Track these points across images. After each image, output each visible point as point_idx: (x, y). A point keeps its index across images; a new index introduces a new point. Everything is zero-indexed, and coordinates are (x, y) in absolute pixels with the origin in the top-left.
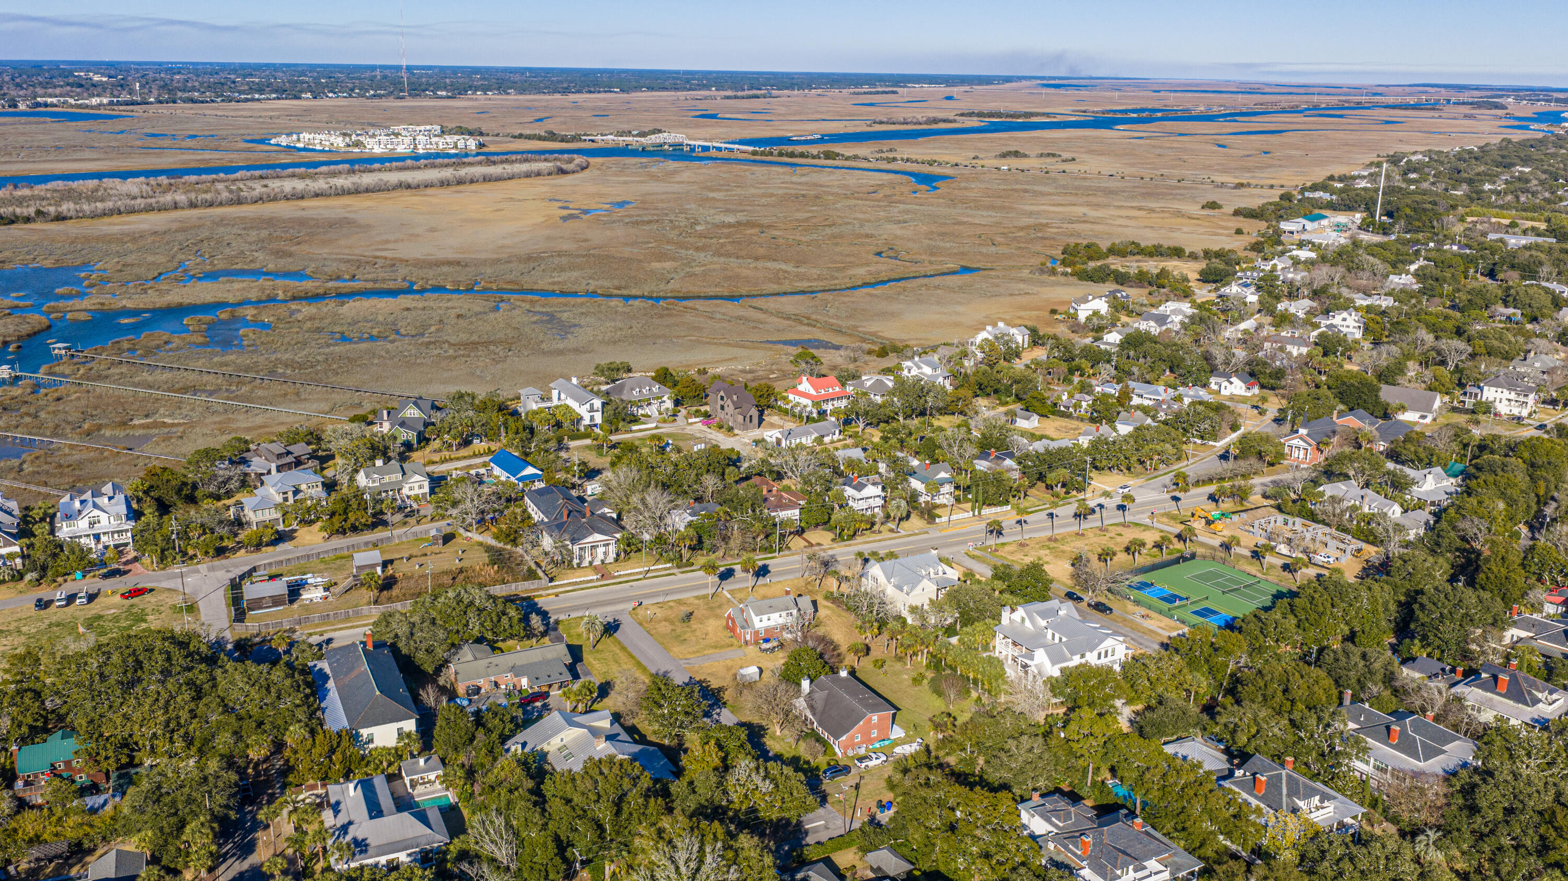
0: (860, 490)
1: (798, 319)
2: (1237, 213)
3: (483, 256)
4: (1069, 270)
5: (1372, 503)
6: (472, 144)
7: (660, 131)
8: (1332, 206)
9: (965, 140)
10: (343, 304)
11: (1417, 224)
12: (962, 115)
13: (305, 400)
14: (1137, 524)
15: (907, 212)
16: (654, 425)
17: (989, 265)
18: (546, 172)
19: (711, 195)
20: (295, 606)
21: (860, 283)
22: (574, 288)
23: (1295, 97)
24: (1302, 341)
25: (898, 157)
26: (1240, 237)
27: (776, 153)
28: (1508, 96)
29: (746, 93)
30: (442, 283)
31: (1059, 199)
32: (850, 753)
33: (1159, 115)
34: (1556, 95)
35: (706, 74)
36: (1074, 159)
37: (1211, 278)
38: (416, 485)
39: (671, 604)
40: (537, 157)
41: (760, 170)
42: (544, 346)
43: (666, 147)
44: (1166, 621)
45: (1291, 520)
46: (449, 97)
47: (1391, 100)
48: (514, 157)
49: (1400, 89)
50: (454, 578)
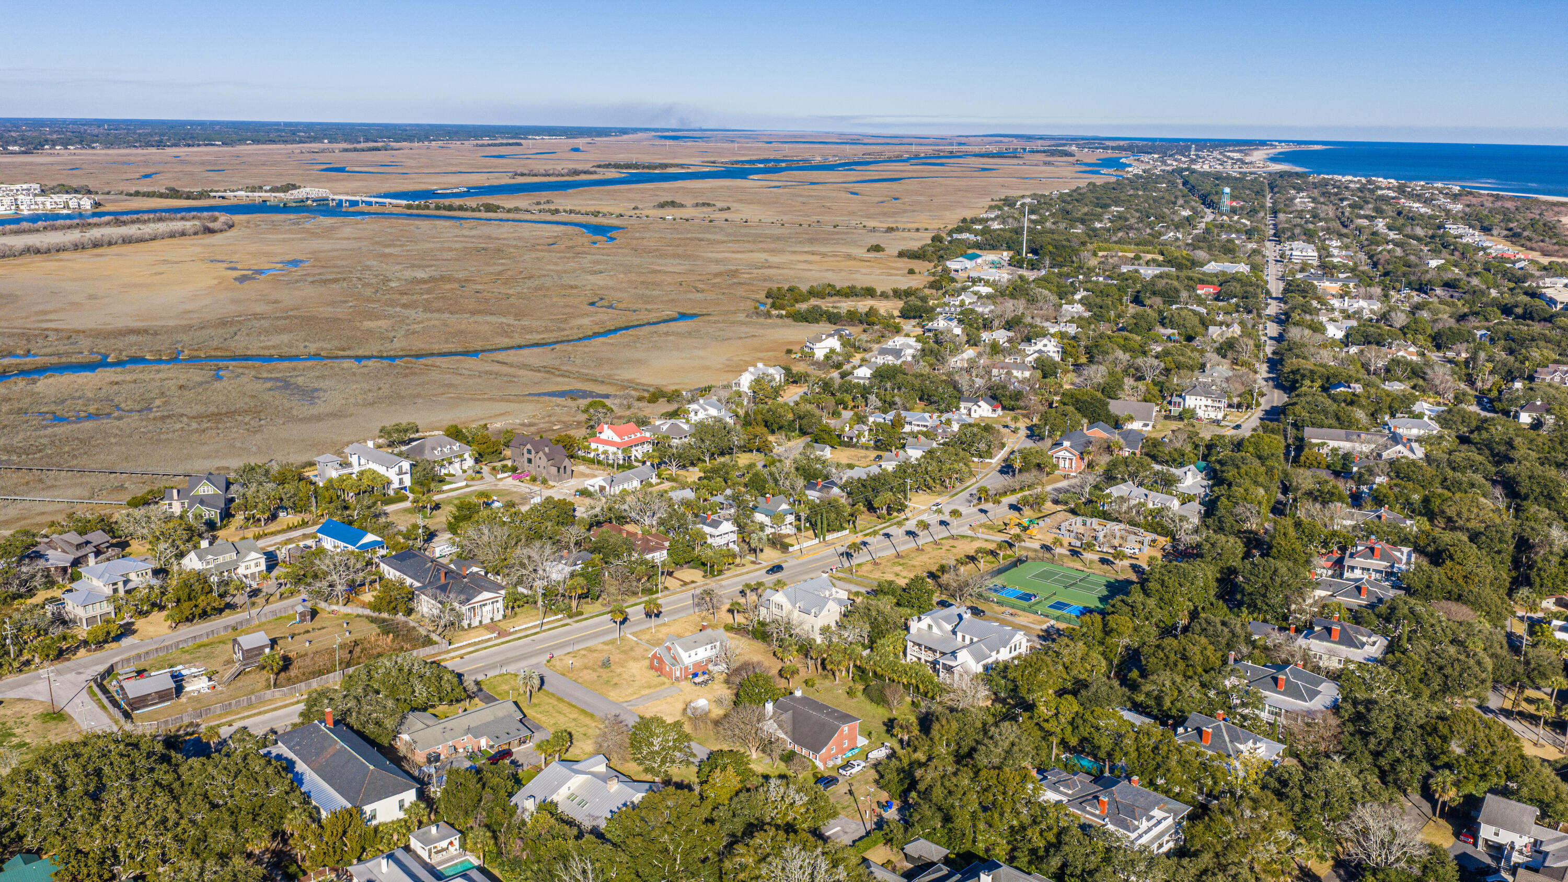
0: (716, 527)
1: (548, 370)
2: (901, 254)
3: (171, 323)
4: (784, 312)
5: (1155, 500)
6: (86, 203)
7: (294, 187)
8: (978, 246)
9: (615, 191)
10: (35, 382)
11: (1060, 259)
12: (599, 166)
13: (53, 486)
14: (963, 537)
15: (597, 262)
16: (464, 483)
17: (705, 311)
18: (192, 231)
19: (387, 250)
20: (183, 699)
21: (590, 333)
22: (294, 352)
23: (897, 148)
24: (1022, 366)
25: (561, 208)
26: (913, 277)
27: (432, 206)
28: (1071, 145)
29: (363, 145)
30: (139, 354)
31: (736, 246)
32: (830, 764)
33: (784, 165)
34: (1108, 143)
35: (309, 126)
36: (729, 208)
37: (912, 314)
38: (252, 563)
39: (583, 652)
40: (173, 216)
41: (425, 224)
42: (295, 412)
43: (309, 202)
44: (1032, 617)
45: (1089, 520)
46: (25, 153)
47: (977, 149)
48: (146, 217)
49: (979, 139)
50: (351, 652)
